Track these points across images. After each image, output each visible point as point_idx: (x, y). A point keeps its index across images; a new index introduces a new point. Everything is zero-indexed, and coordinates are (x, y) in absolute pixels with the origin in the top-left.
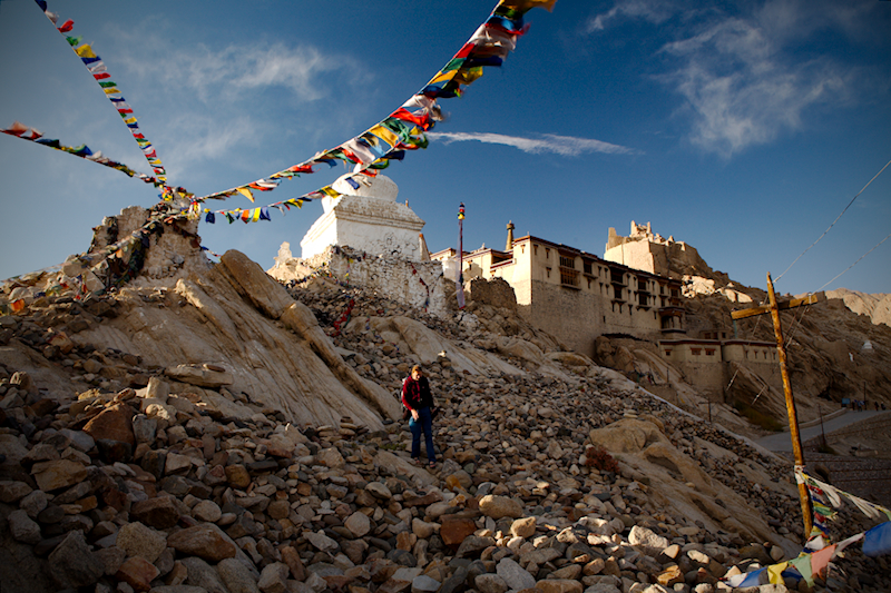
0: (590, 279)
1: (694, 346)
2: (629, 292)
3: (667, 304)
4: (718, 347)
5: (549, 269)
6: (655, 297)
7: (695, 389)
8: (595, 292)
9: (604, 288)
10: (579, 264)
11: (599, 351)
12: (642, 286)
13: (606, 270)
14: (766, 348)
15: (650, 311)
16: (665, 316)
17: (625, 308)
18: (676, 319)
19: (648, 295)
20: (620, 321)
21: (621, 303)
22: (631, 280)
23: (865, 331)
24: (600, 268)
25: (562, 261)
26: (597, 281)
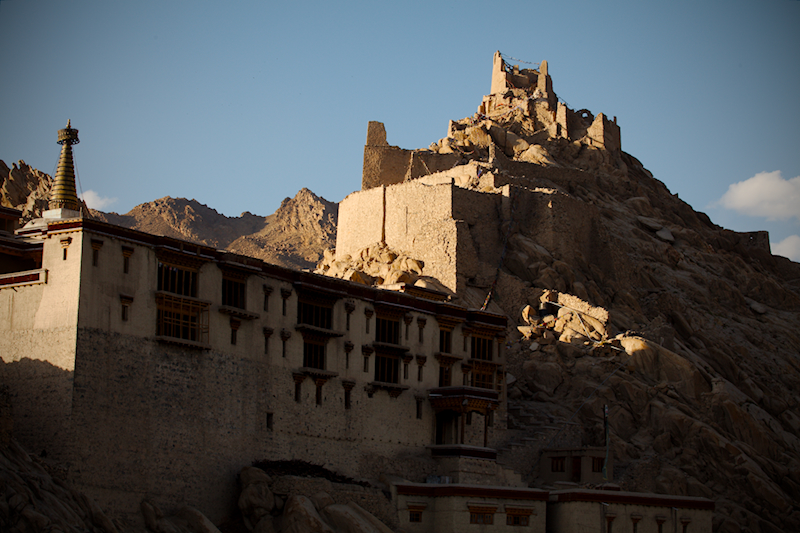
0: (238, 320)
2: (349, 348)
3: (457, 378)
4: (540, 507)
6: (422, 360)
8: (251, 353)
9: (276, 343)
10: (210, 283)
12: (387, 331)
13: (285, 295)
14: (664, 511)
16: (446, 410)
17: (333, 393)
18: (478, 420)
19: (404, 355)
20: (316, 428)
21: (321, 380)
22: (358, 318)
24: (268, 291)
25: (165, 279)
26: (258, 325)
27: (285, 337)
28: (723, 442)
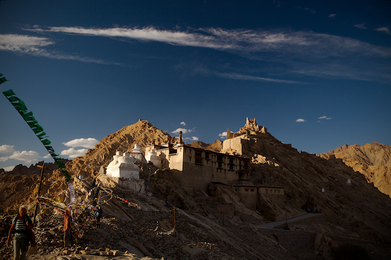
0: (208, 160)
1: (246, 188)
2: (225, 164)
3: (242, 168)
4: (256, 188)
5: (190, 158)
6: (237, 166)
7: (245, 205)
8: (210, 165)
9: (214, 164)
10: (203, 155)
11: (209, 189)
12: (231, 161)
13: (215, 156)
14: (276, 189)
15: (234, 172)
16: (241, 174)
17: (223, 171)
18: (246, 175)
19: (234, 165)
20: (220, 177)
21: (221, 169)
22: (227, 159)
23: (350, 175)
24: (212, 156)
25: (196, 154)
26: (211, 161)
27: (215, 163)
28: (285, 178)
